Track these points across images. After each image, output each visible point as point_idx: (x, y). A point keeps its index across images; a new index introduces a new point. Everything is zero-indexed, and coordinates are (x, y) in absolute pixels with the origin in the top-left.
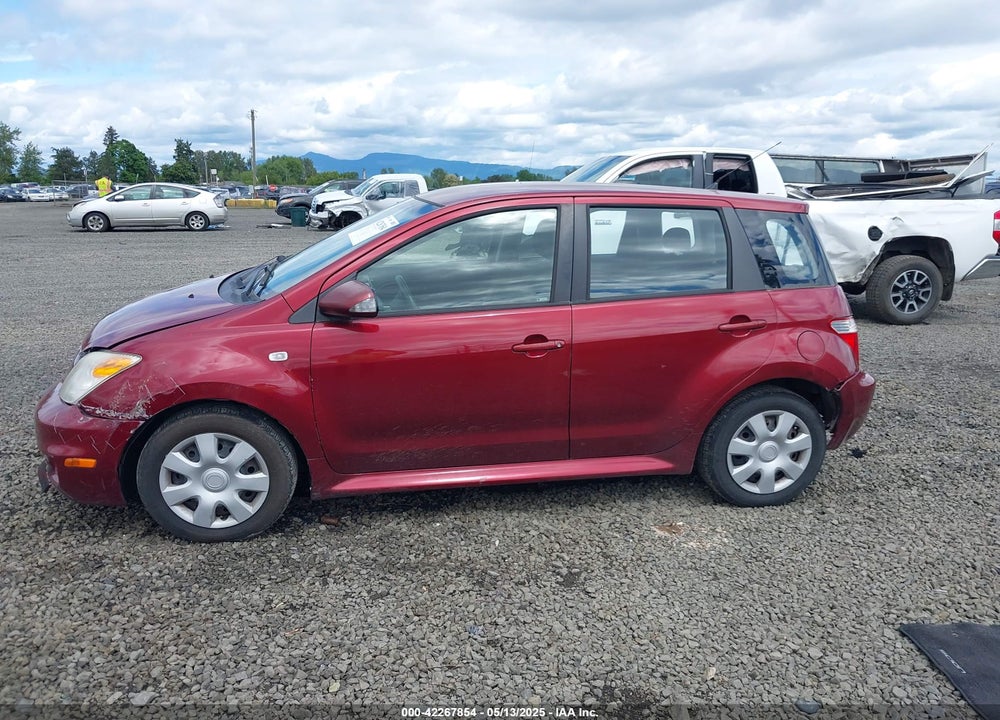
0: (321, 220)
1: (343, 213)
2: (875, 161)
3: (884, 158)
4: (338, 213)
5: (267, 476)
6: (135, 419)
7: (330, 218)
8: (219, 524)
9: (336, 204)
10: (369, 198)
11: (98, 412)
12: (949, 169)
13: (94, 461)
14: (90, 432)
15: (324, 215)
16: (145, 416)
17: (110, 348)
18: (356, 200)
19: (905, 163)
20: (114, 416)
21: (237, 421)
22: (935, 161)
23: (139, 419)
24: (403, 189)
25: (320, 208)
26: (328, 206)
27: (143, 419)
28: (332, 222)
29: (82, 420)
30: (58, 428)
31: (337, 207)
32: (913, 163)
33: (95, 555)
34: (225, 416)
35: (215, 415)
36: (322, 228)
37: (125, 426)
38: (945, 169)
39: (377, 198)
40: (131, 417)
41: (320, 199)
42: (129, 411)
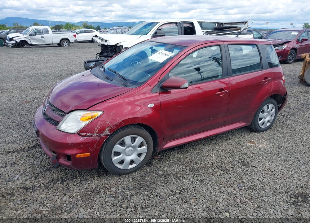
0: (12, 44)
1: (21, 41)
2: (215, 23)
3: (217, 22)
4: (18, 41)
5: (146, 147)
6: (105, 135)
7: (15, 43)
8: (130, 167)
9: (17, 38)
10: (30, 35)
11: (88, 135)
12: (239, 26)
13: (89, 153)
14: (87, 143)
15: (13, 42)
16: (109, 133)
17: (86, 109)
18: (25, 36)
19: (222, 24)
20: (97, 136)
21: (138, 130)
22: (232, 23)
23: (107, 135)
24: (43, 32)
25: (11, 40)
26: (14, 39)
27: (108, 135)
28: (17, 44)
29: (81, 139)
30: (71, 144)
31: (18, 39)
32: (224, 23)
33: (92, 188)
34: (134, 129)
35: (130, 129)
36: (13, 47)
37: (102, 139)
38: (237, 25)
39: (33, 35)
40: (104, 135)
41: (10, 36)
42: (102, 133)
